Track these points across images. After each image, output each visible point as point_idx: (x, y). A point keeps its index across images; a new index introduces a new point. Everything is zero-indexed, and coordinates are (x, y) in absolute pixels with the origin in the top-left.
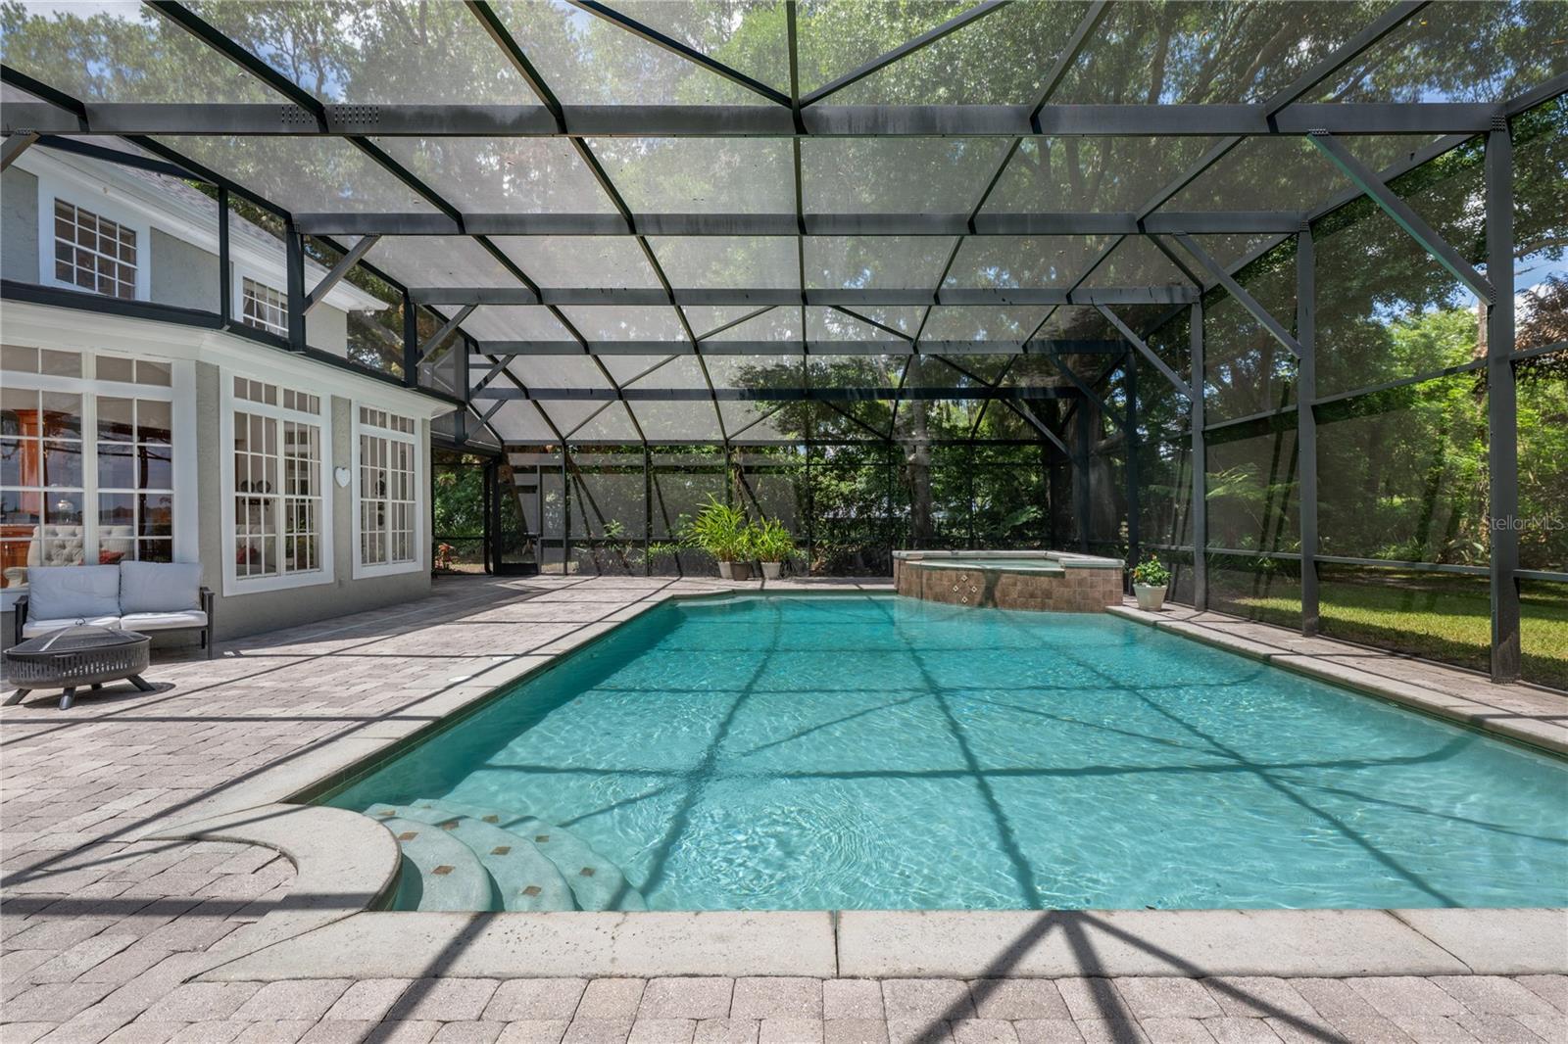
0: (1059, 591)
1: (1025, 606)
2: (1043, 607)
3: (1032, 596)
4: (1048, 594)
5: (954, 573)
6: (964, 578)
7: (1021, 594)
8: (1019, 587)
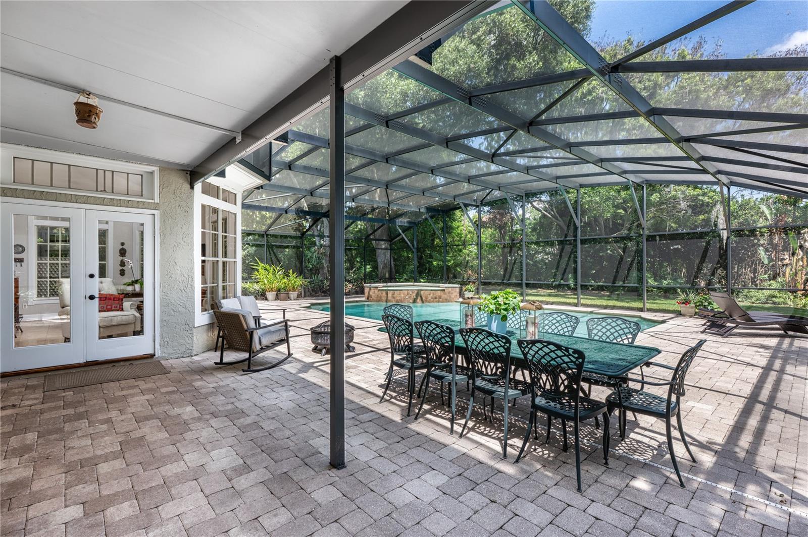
0: (444, 296)
1: (433, 302)
2: (439, 302)
3: (436, 298)
4: (440, 297)
5: (406, 292)
6: (411, 293)
7: (432, 298)
8: (431, 295)
